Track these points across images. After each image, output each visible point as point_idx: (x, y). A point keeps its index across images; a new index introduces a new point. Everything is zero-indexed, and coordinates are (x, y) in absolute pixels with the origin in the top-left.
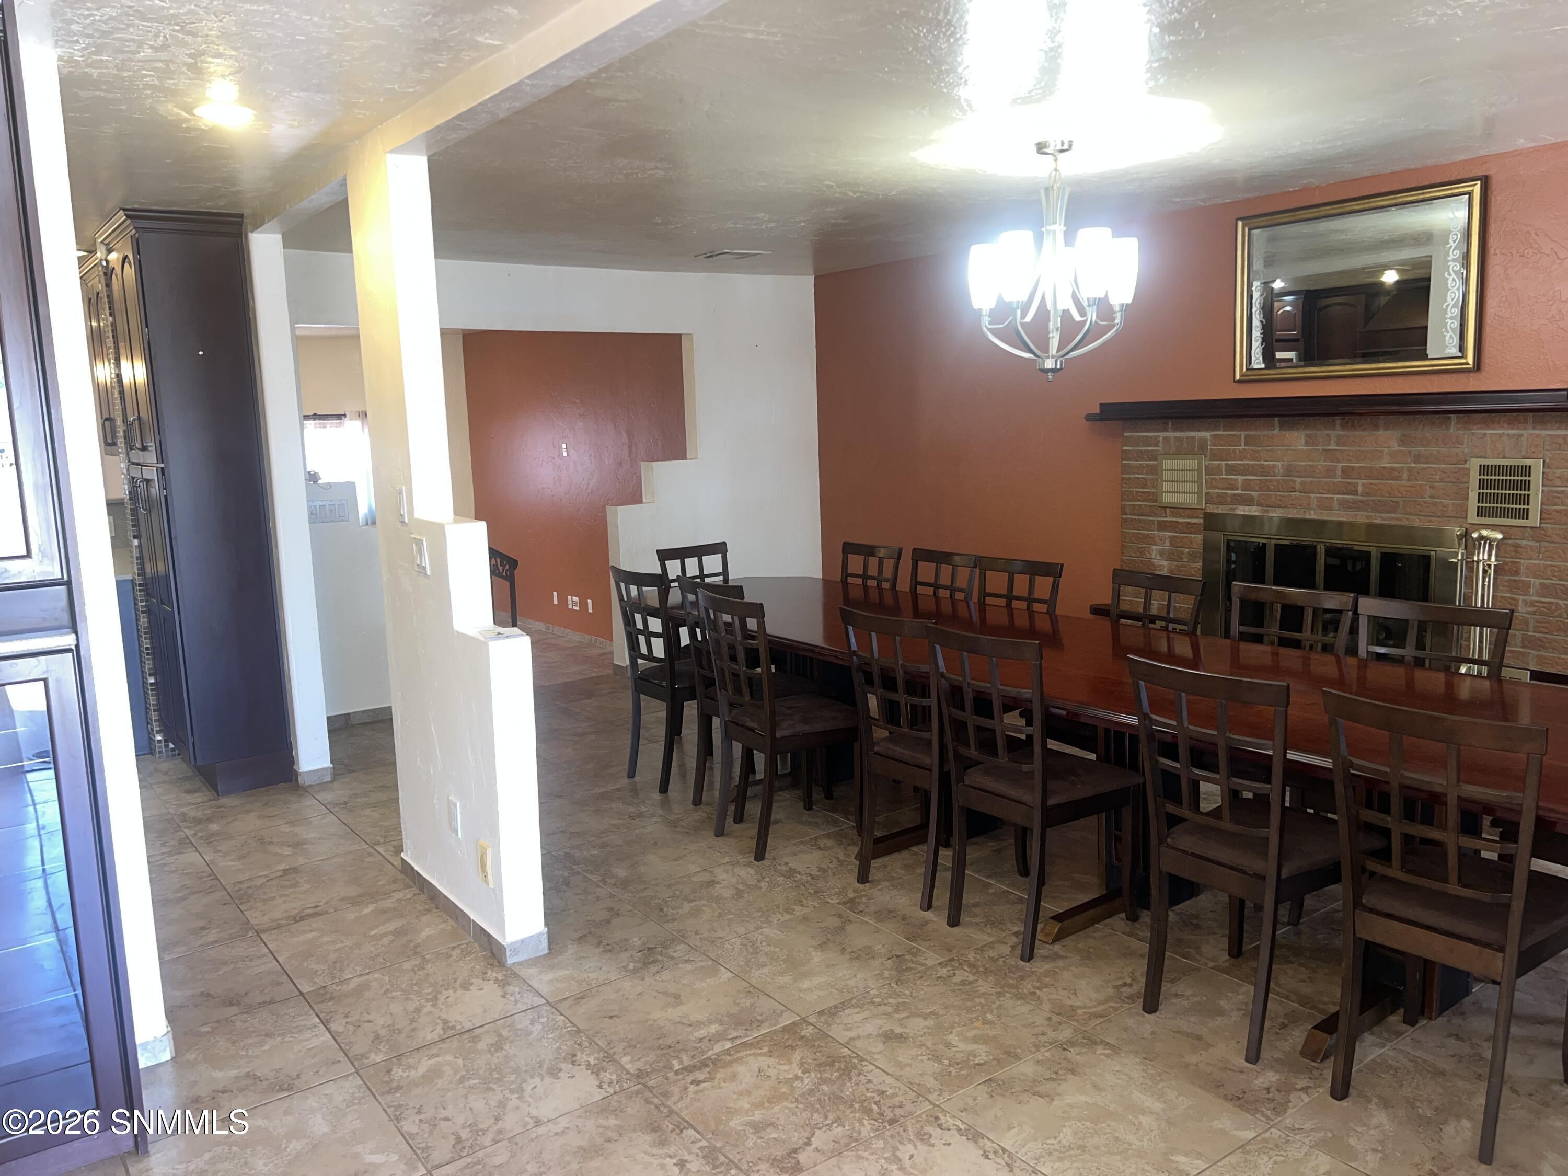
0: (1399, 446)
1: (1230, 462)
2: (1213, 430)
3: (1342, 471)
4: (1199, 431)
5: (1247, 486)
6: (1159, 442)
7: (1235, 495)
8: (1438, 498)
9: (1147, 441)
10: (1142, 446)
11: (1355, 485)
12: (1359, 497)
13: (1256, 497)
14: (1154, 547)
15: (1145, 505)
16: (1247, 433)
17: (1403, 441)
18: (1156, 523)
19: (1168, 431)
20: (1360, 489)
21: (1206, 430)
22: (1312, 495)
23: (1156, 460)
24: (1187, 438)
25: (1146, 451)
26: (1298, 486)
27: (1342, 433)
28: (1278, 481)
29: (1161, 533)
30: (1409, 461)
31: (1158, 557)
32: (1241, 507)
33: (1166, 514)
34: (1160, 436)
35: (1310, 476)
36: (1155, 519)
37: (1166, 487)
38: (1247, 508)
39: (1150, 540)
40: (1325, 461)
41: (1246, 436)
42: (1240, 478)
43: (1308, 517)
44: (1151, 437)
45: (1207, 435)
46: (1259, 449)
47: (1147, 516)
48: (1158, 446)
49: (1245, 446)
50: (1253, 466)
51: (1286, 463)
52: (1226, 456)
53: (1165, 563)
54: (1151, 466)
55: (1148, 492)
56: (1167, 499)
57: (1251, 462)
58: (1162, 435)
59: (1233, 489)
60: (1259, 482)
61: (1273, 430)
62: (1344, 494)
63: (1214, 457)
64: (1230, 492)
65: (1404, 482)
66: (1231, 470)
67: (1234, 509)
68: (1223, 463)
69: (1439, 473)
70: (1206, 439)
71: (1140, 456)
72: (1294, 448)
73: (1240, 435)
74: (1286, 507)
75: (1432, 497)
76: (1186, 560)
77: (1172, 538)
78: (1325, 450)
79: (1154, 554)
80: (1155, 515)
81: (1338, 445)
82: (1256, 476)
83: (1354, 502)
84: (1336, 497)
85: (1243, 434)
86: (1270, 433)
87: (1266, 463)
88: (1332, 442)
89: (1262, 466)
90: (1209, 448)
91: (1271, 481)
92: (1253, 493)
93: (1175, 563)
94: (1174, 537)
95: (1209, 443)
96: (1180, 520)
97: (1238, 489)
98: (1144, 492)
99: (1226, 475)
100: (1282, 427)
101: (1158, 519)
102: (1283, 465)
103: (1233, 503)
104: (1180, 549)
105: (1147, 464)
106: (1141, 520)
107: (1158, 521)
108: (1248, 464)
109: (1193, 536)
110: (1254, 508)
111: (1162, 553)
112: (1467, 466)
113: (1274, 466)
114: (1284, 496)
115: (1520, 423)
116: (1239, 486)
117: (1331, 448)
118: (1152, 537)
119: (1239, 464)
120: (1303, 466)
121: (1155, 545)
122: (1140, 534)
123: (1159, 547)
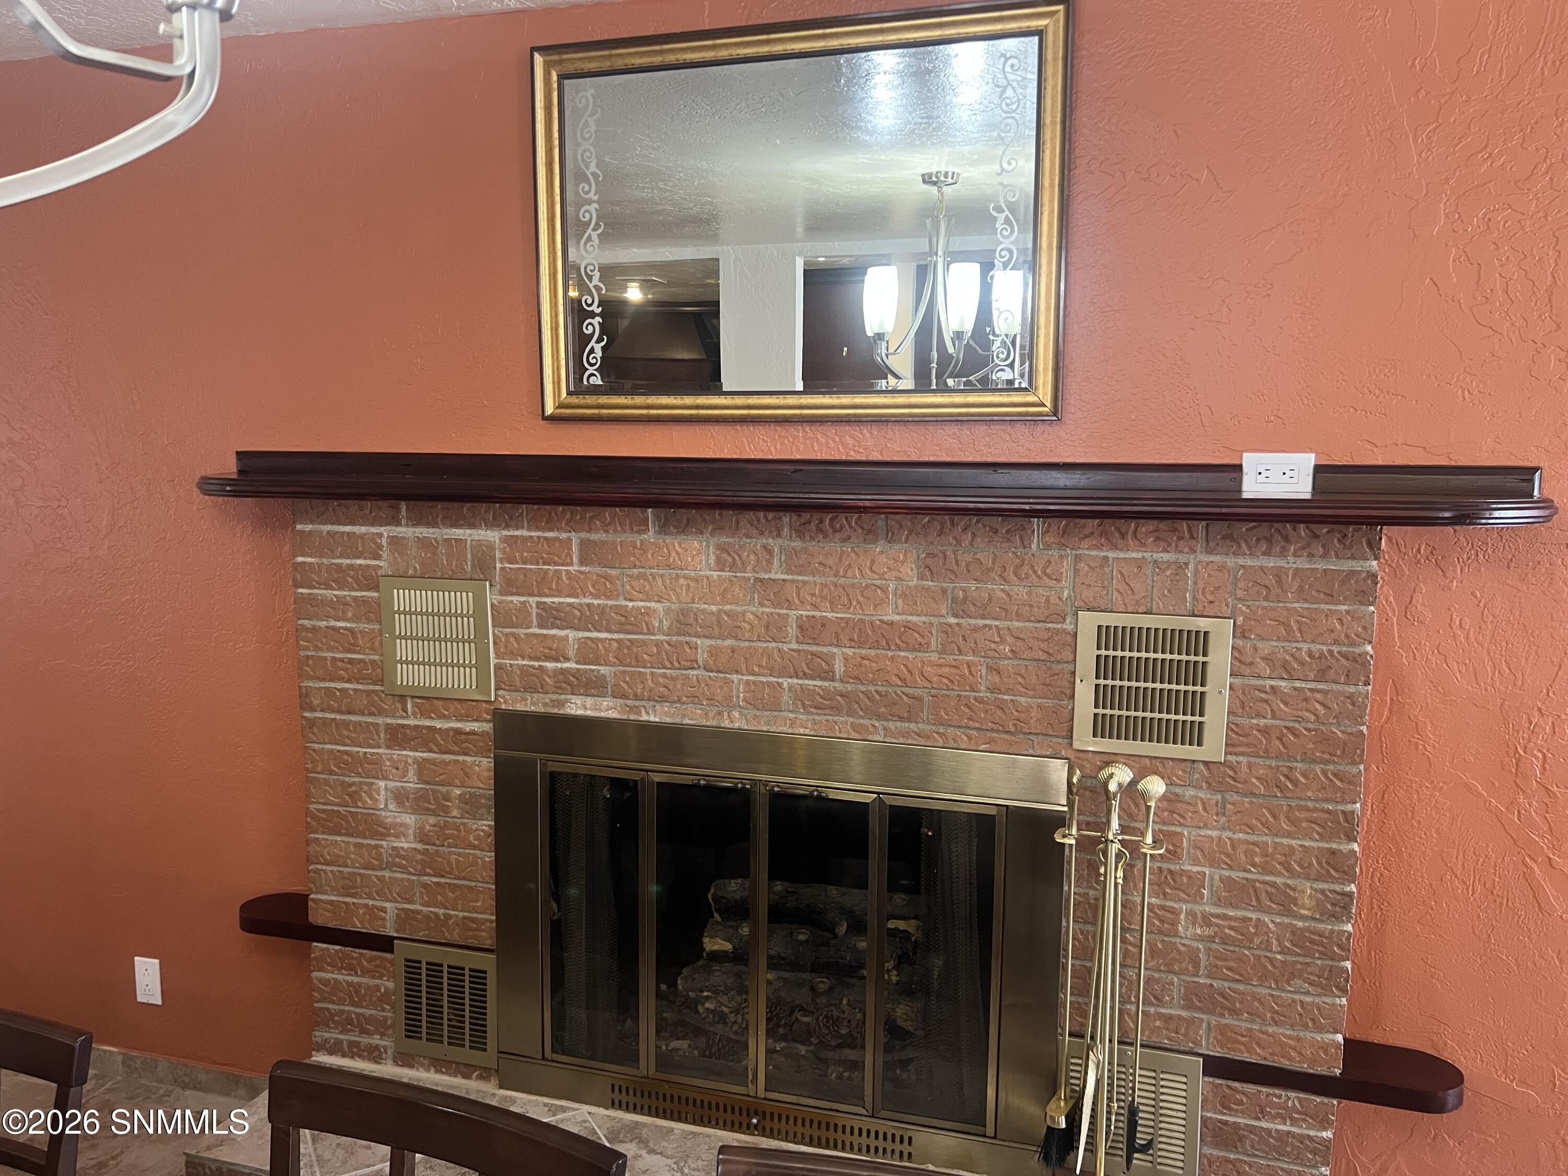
0: (921, 577)
1: (548, 600)
2: (507, 527)
3: (801, 628)
4: (472, 526)
5: (588, 653)
6: (380, 547)
7: (563, 671)
8: (1007, 692)
9: (351, 546)
10: (342, 556)
11: (828, 659)
12: (837, 686)
13: (611, 680)
14: (382, 784)
15: (355, 690)
16: (583, 535)
17: (927, 570)
18: (382, 728)
19: (398, 524)
20: (839, 667)
21: (490, 526)
22: (735, 677)
23: (376, 588)
24: (448, 541)
25: (351, 567)
26: (701, 657)
27: (798, 544)
28: (658, 644)
29: (397, 753)
30: (944, 612)
31: (392, 807)
32: (577, 700)
33: (406, 712)
34: (380, 535)
35: (730, 636)
36: (380, 720)
37: (402, 649)
38: (589, 701)
39: (372, 768)
40: (761, 604)
41: (583, 544)
42: (571, 634)
43: (726, 724)
44: (362, 536)
45: (492, 536)
46: (614, 572)
47: (363, 714)
48: (377, 557)
49: (582, 563)
50: (602, 610)
51: (676, 607)
52: (542, 585)
53: (409, 819)
54: (365, 602)
55: (361, 661)
56: (406, 676)
57: (596, 602)
58: (385, 531)
59: (557, 660)
60: (615, 645)
61: (640, 532)
62: (805, 676)
63: (511, 585)
64: (550, 665)
65: (934, 657)
66: (550, 616)
67: (562, 704)
68: (533, 600)
69: (1009, 639)
70: (491, 547)
71: (339, 577)
72: (693, 574)
73: (570, 540)
74: (679, 701)
75: (990, 690)
76: (455, 813)
77: (421, 764)
78: (758, 580)
79: (382, 798)
80: (381, 712)
81: (789, 571)
82: (609, 630)
83: (827, 695)
84: (786, 682)
85: (575, 538)
86: (638, 539)
87: (630, 604)
88: (776, 563)
89: (621, 611)
90: (498, 565)
91: (643, 643)
92: (604, 670)
93: (432, 820)
94: (425, 760)
95: (498, 555)
96: (438, 724)
97: (567, 659)
98: (351, 661)
99: (540, 626)
100: (663, 529)
101: (389, 721)
102: (667, 611)
103: (559, 689)
104: (444, 789)
105: (355, 599)
106: (346, 724)
107: (388, 727)
108: (589, 605)
109: (469, 759)
110: (606, 702)
111: (400, 797)
112: (1068, 626)
113: (648, 612)
114: (674, 679)
115: (1180, 538)
116: (571, 653)
117: (773, 576)
118: (376, 761)
119: (569, 605)
120: (713, 613)
121: (385, 778)
122: (347, 753)
123: (391, 784)
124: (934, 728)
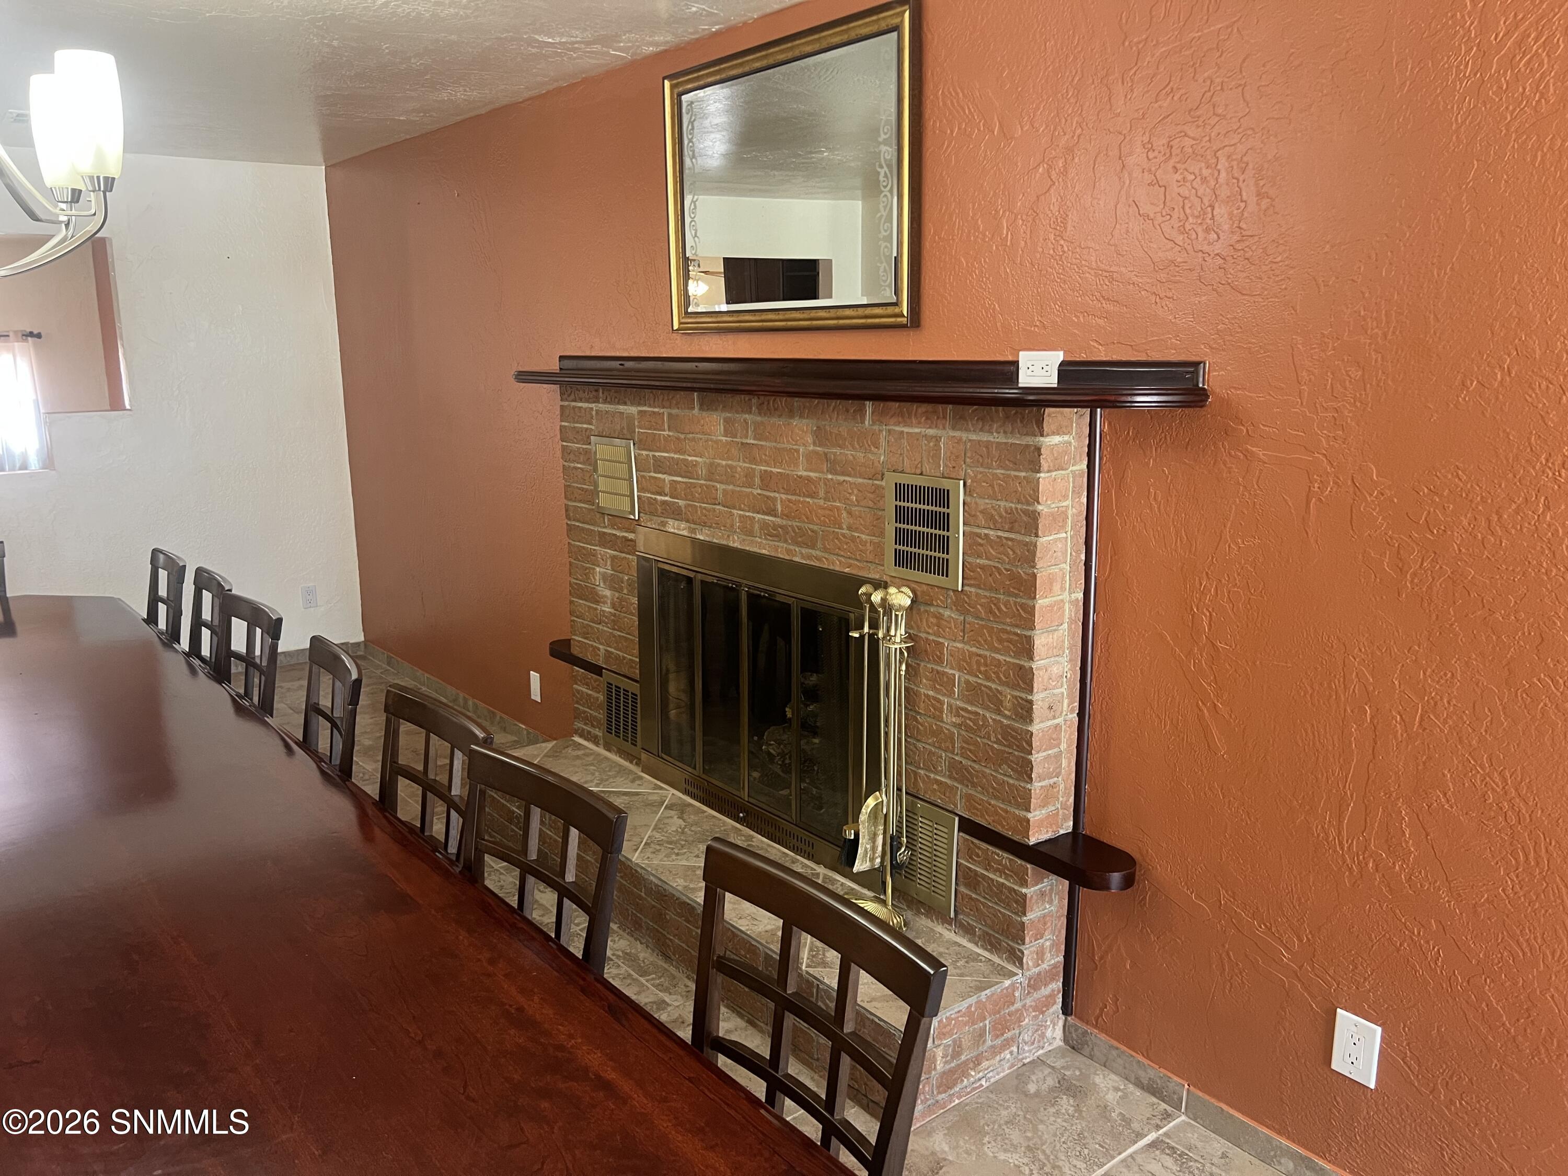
0: (814, 444)
1: (656, 454)
2: (639, 404)
3: (761, 478)
4: (626, 403)
5: (674, 490)
6: (592, 416)
7: (664, 502)
8: (856, 530)
9: (582, 416)
10: (578, 422)
11: (774, 502)
12: (778, 521)
13: (683, 509)
14: (598, 569)
15: (586, 508)
16: (669, 410)
17: (821, 437)
18: (597, 534)
19: (599, 402)
20: (779, 507)
21: (633, 404)
22: (735, 511)
23: (591, 443)
24: (618, 413)
25: (583, 429)
26: (720, 495)
27: (759, 419)
28: (701, 486)
29: (603, 550)
30: (825, 469)
31: (602, 585)
32: (670, 522)
33: (605, 524)
34: (592, 409)
35: (731, 482)
36: (596, 528)
37: (602, 484)
38: (676, 523)
39: (594, 559)
40: (744, 461)
41: (670, 415)
42: (667, 478)
43: (731, 544)
44: (587, 410)
45: (633, 410)
46: (682, 436)
47: (589, 523)
48: (591, 423)
49: (669, 429)
50: (677, 461)
51: (708, 461)
52: (653, 444)
53: (608, 593)
54: (588, 451)
55: (587, 489)
56: (603, 501)
57: (676, 456)
58: (594, 406)
59: (662, 494)
60: (684, 486)
61: (693, 409)
62: (764, 512)
63: (641, 443)
64: (659, 497)
65: (822, 502)
66: (658, 465)
67: (665, 524)
68: (651, 454)
69: (856, 491)
70: (633, 417)
71: (577, 436)
72: (714, 438)
73: (663, 413)
74: (712, 526)
75: (849, 528)
76: (625, 591)
77: (613, 558)
78: (742, 444)
79: (598, 578)
80: (594, 523)
81: (755, 438)
82: (681, 476)
83: (775, 527)
84: (758, 516)
85: (666, 411)
86: (690, 413)
87: (690, 458)
88: (750, 432)
89: (686, 463)
90: (637, 430)
91: (695, 485)
92: (680, 502)
93: (617, 595)
94: (614, 556)
95: (636, 423)
96: (618, 533)
97: (666, 494)
98: (582, 489)
99: (654, 471)
100: (701, 407)
101: (599, 529)
102: (705, 463)
103: (662, 515)
104: (621, 576)
105: (585, 449)
106: (583, 529)
107: (599, 533)
108: (673, 458)
109: (630, 557)
110: (684, 525)
111: (604, 579)
112: (883, 483)
113: (696, 464)
114: (708, 510)
115: (938, 418)
116: (667, 490)
117: (749, 441)
118: (594, 554)
119: (665, 457)
120: (723, 466)
121: (598, 566)
122: (583, 548)
123: (602, 570)
124: (823, 554)
